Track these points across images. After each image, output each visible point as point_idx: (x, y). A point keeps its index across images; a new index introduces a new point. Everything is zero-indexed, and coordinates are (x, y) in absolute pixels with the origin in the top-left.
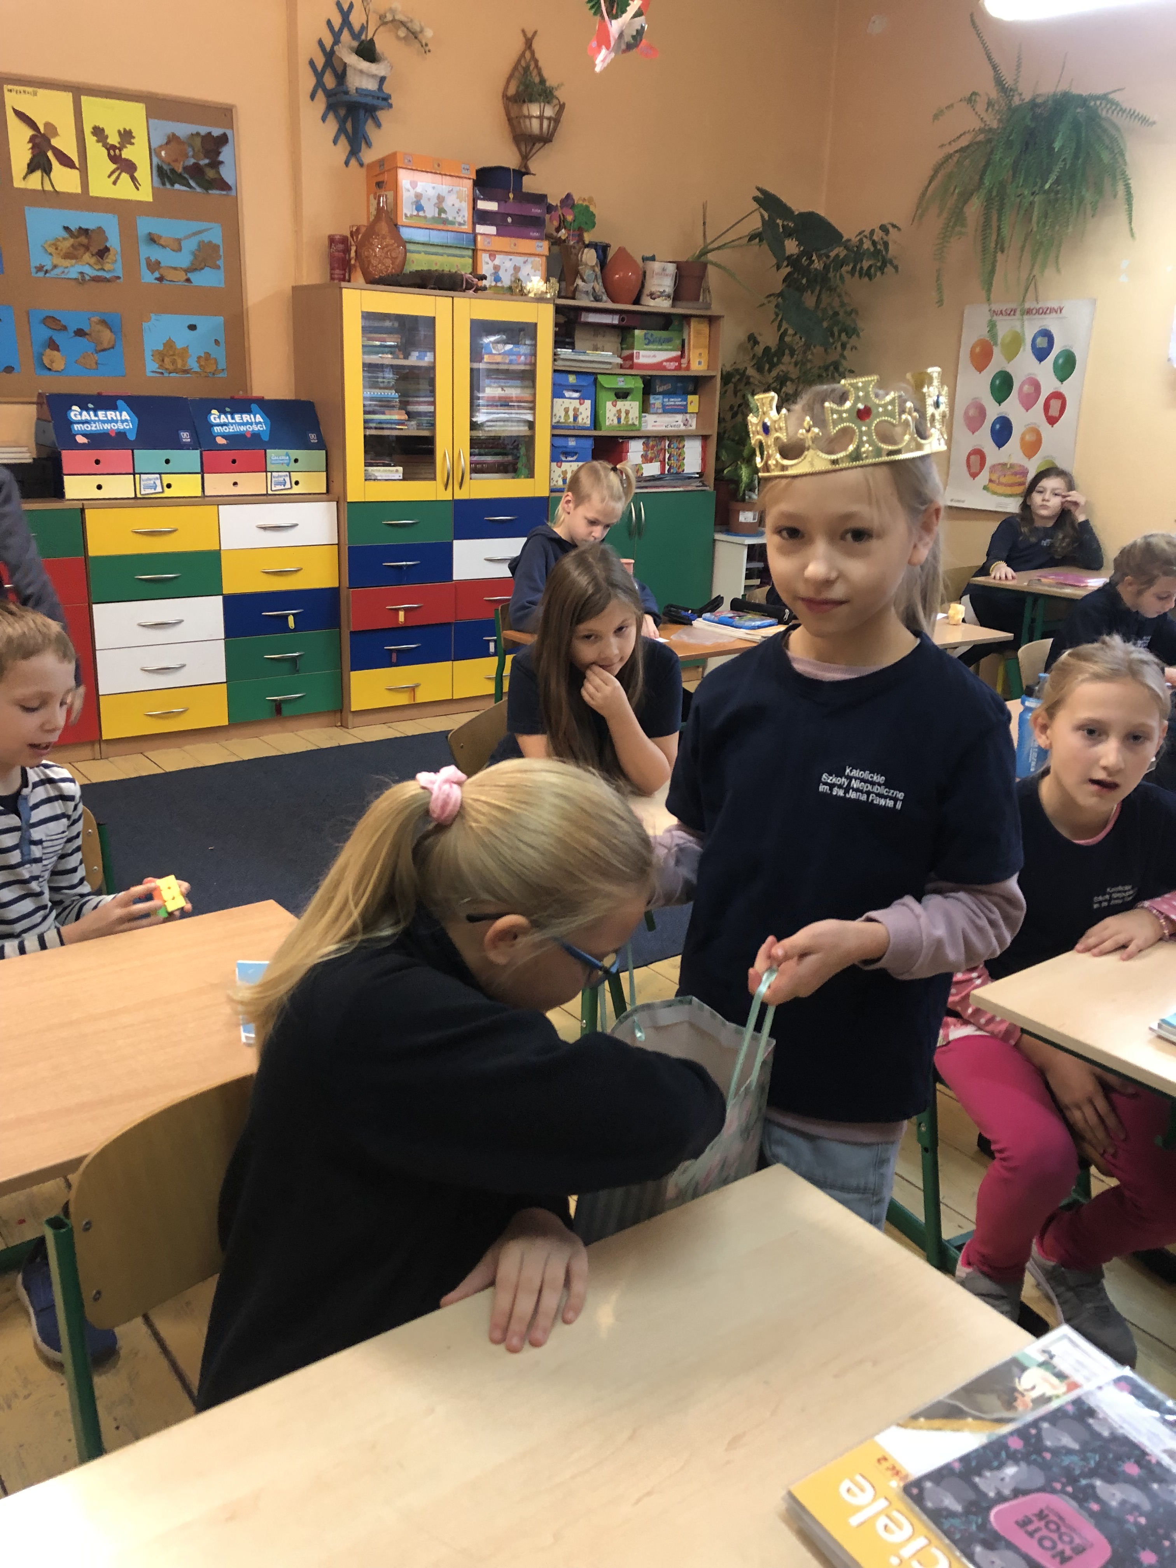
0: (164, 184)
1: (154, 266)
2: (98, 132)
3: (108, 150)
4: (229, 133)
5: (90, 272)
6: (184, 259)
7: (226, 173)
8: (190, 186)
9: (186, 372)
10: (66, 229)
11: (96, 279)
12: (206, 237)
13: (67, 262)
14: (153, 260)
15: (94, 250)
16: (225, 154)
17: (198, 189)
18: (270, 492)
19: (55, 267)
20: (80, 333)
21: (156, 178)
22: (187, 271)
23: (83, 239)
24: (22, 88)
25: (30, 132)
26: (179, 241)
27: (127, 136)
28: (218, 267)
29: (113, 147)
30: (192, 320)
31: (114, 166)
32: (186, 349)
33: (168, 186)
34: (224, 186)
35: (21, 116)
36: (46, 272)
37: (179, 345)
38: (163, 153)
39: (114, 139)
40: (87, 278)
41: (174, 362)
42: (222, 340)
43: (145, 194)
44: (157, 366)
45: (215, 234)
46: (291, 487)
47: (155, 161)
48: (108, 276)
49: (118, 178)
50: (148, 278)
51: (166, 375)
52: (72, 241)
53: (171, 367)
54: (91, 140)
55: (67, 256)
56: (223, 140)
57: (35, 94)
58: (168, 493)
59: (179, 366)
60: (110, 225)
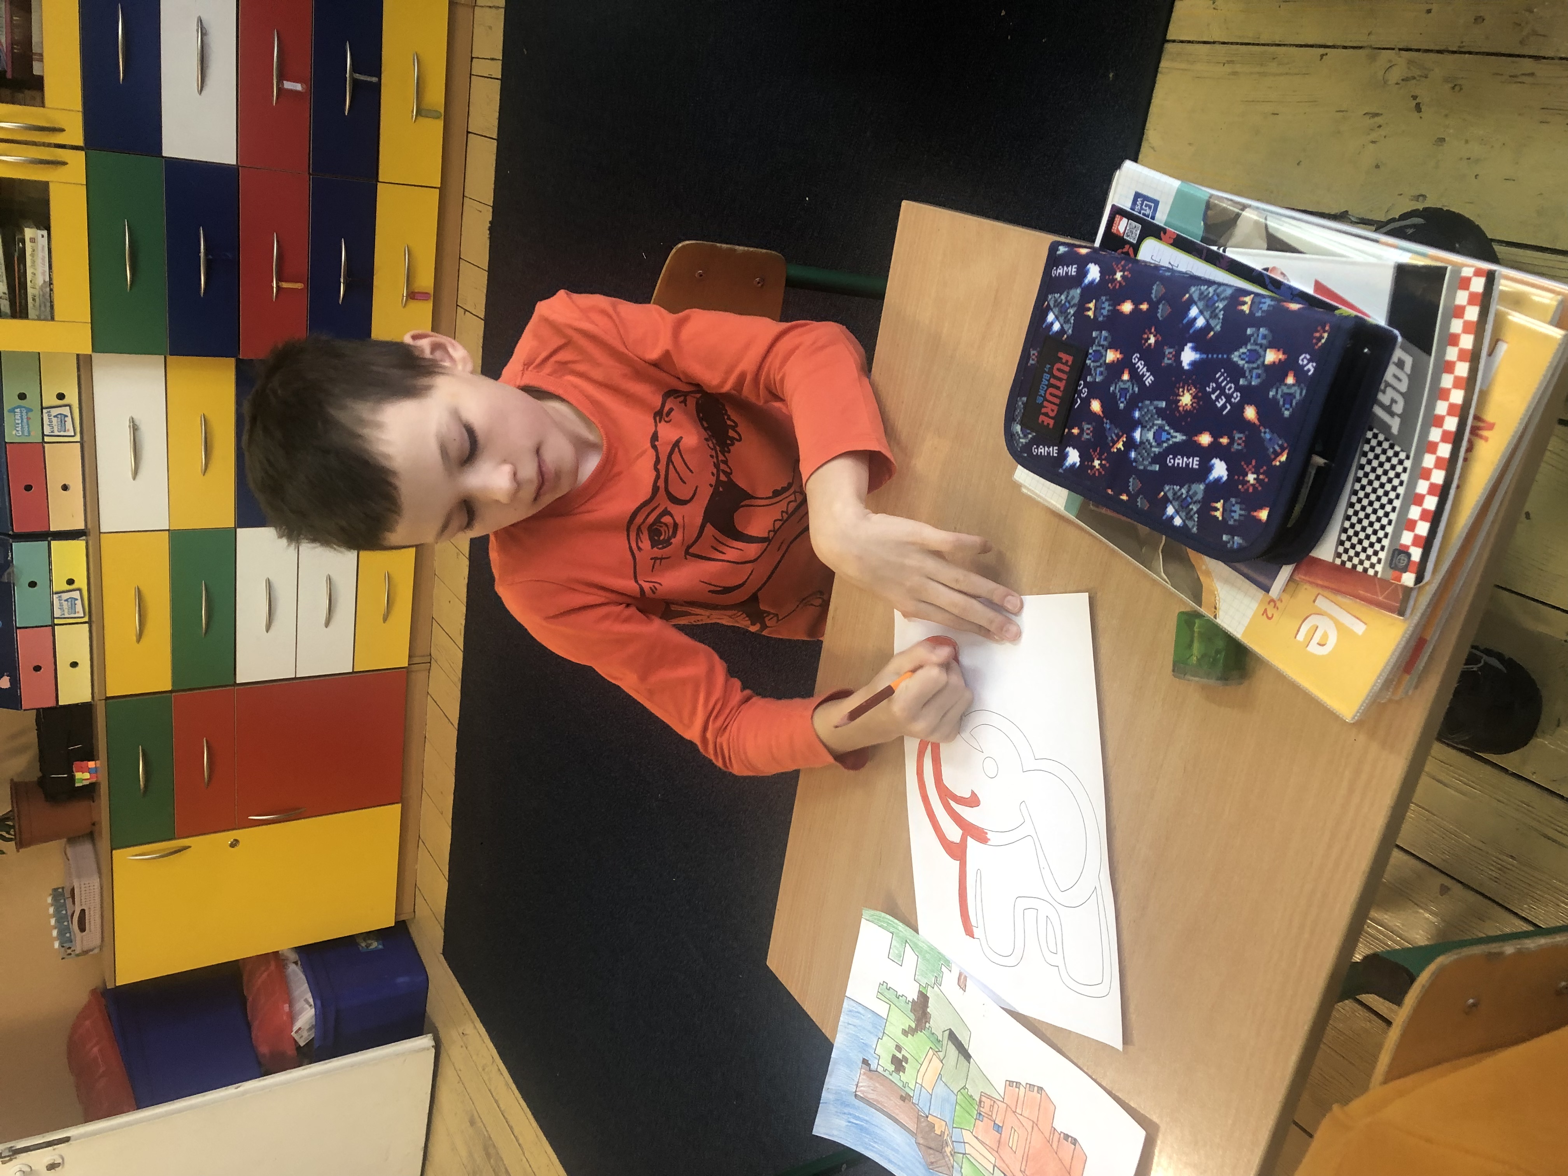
18: (78, 438)
46: (69, 406)
58: (81, 582)
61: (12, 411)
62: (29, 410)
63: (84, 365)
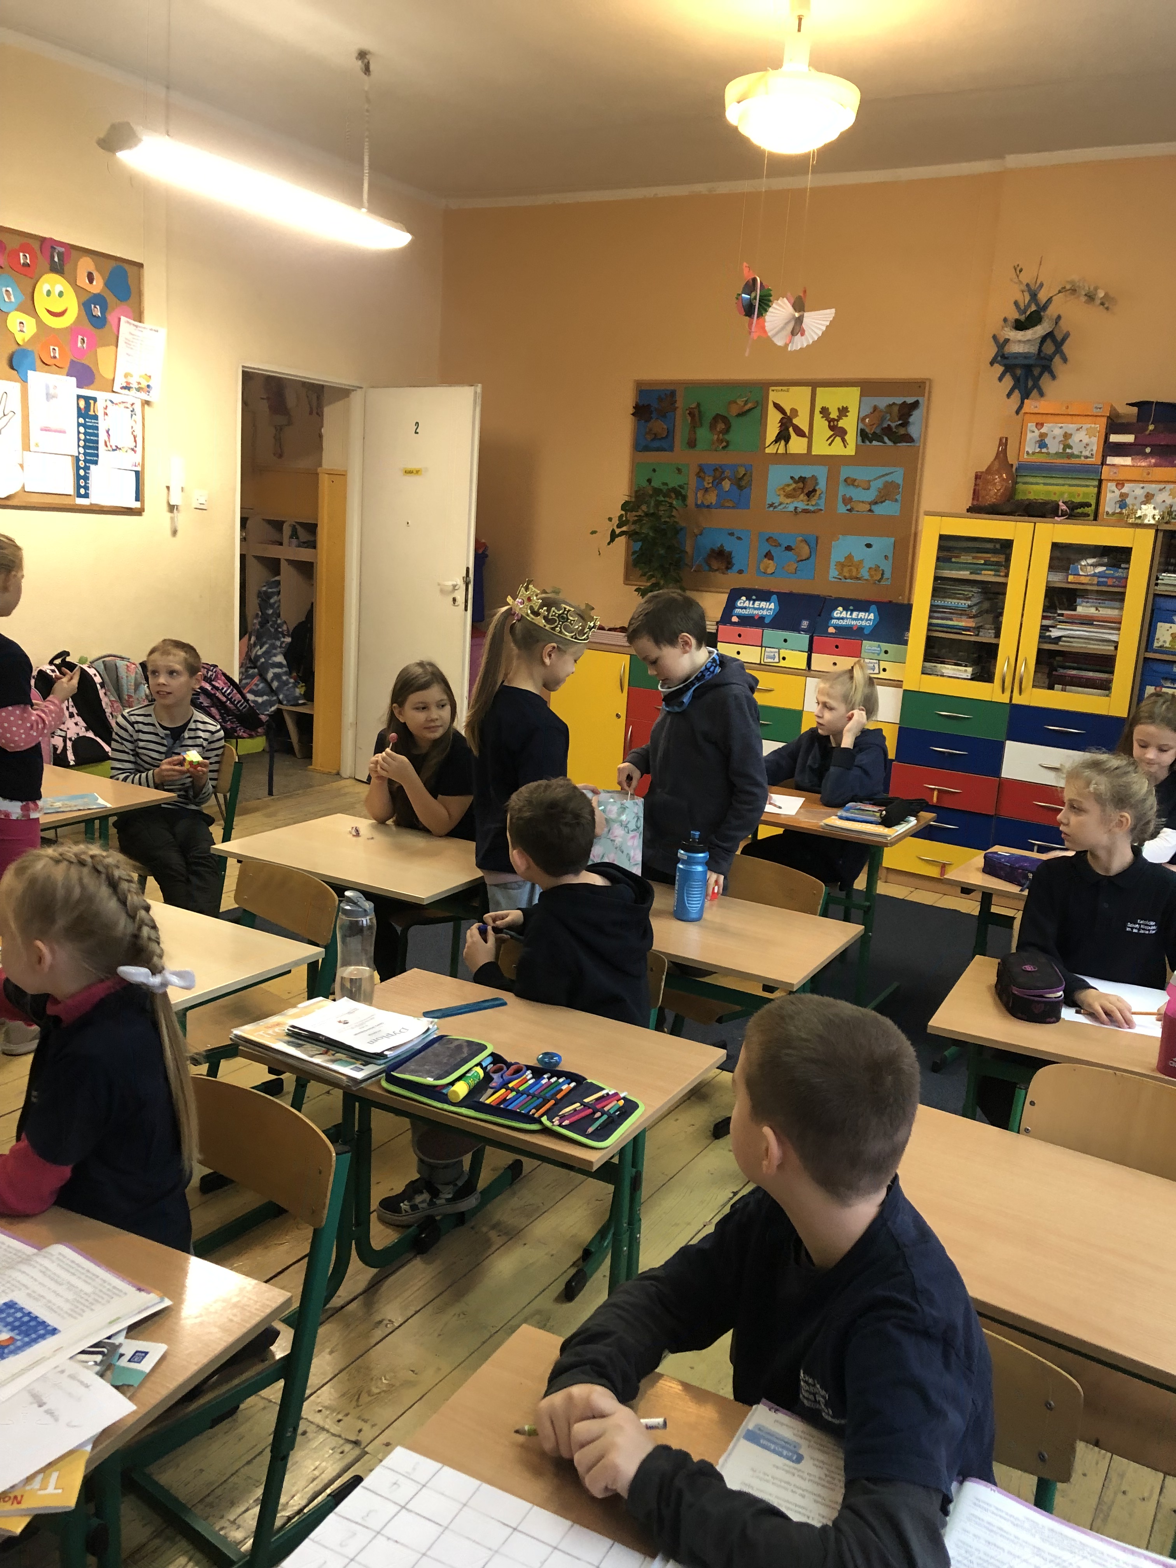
0: (863, 441)
1: (847, 501)
2: (825, 411)
3: (829, 422)
4: (920, 399)
5: (801, 506)
6: (871, 495)
7: (913, 431)
8: (885, 443)
9: (857, 579)
10: (792, 478)
11: (805, 511)
12: (888, 478)
13: (789, 501)
14: (848, 496)
15: (806, 491)
16: (915, 417)
17: (889, 443)
19: (781, 504)
20: (789, 548)
21: (860, 439)
22: (871, 504)
23: (801, 485)
24: (780, 388)
25: (780, 416)
26: (869, 481)
27: (843, 411)
28: (896, 501)
29: (833, 420)
30: (869, 540)
31: (832, 433)
32: (861, 561)
33: (868, 443)
34: (908, 439)
35: (777, 406)
36: (775, 507)
37: (856, 559)
38: (867, 420)
39: (834, 415)
40: (799, 510)
41: (850, 571)
42: (890, 556)
43: (851, 451)
44: (837, 573)
45: (898, 476)
46: (879, 673)
47: (861, 426)
48: (812, 508)
49: (832, 441)
50: (842, 509)
51: (843, 580)
52: (794, 485)
53: (847, 575)
54: (818, 416)
55: (788, 496)
56: (915, 405)
57: (788, 391)
58: (783, 663)
59: (854, 574)
60: (821, 473)
61: (879, 646)
62: (878, 654)
63: (897, 684)
